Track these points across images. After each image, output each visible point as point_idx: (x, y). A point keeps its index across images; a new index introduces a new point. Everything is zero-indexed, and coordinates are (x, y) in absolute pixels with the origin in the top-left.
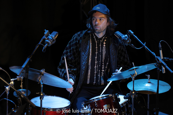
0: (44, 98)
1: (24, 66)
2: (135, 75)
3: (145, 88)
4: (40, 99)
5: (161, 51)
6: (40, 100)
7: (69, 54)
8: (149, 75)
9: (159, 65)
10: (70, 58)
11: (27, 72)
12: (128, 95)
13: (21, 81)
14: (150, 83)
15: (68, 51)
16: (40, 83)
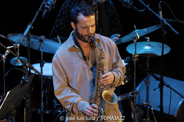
0: (44, 66)
1: (25, 34)
2: (137, 39)
3: (144, 51)
4: (41, 66)
5: (161, 12)
6: (40, 68)
7: (61, 23)
8: (148, 38)
9: (164, 27)
10: (63, 28)
11: (29, 40)
12: (127, 59)
13: (17, 48)
14: (149, 45)
15: (60, 20)
16: (40, 50)
